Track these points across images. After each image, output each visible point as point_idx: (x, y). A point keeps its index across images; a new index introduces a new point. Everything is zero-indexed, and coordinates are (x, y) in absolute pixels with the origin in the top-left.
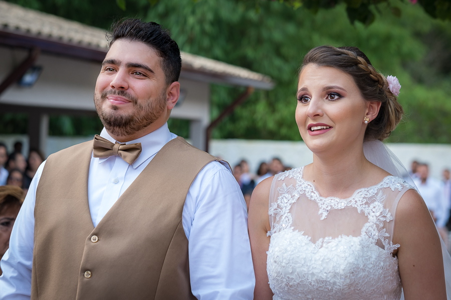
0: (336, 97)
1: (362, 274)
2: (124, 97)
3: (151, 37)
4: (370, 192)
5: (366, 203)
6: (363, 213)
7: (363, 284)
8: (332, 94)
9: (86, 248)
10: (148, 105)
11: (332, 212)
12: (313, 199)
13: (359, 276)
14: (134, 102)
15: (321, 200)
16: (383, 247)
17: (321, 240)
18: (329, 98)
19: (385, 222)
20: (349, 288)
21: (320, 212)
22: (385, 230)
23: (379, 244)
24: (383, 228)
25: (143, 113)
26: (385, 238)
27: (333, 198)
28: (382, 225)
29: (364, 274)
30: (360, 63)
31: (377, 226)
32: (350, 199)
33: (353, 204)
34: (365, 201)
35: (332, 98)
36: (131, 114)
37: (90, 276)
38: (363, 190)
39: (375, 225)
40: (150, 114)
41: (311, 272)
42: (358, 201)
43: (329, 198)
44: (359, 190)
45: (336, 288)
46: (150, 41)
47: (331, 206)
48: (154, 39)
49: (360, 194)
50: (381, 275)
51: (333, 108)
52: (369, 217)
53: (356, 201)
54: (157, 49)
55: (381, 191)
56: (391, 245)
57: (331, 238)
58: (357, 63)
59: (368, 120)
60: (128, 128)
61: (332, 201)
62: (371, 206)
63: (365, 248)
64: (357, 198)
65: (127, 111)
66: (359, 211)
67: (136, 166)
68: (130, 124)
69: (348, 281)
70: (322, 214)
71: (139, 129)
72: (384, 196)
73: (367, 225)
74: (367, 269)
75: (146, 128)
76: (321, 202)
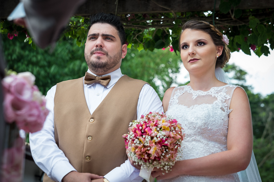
0: (203, 44)
1: (211, 119)
2: (102, 52)
3: (112, 20)
4: (219, 88)
5: (217, 93)
6: (215, 97)
7: (212, 125)
8: (200, 43)
9: (88, 126)
10: (114, 56)
11: (199, 97)
12: (190, 93)
13: (210, 120)
14: (106, 54)
15: (194, 92)
16: (224, 111)
17: (192, 106)
18: (199, 45)
19: (226, 100)
20: (204, 126)
21: (193, 97)
22: (225, 103)
23: (222, 109)
24: (225, 102)
25: (112, 60)
26: (225, 107)
27: (200, 91)
28: (224, 101)
29: (212, 119)
30: (212, 27)
31: (222, 101)
32: (209, 91)
33: (210, 93)
34: (216, 92)
35: (200, 45)
36: (106, 61)
37: (91, 139)
38: (215, 87)
39: (220, 101)
40: (115, 61)
41: (186, 119)
42: (213, 92)
43: (198, 91)
44: (214, 88)
45: (198, 126)
46: (112, 23)
47: (199, 94)
48: (114, 21)
49: (214, 89)
50: (222, 123)
51: (201, 50)
52: (218, 98)
53: (212, 92)
54: (115, 26)
55: (225, 88)
56: (228, 110)
57: (197, 105)
58: (210, 28)
59: (218, 55)
60: (105, 69)
61: (200, 92)
62: (219, 94)
63: (214, 109)
64: (213, 91)
65: (104, 60)
66: (213, 96)
67: (108, 87)
68: (106, 67)
69: (204, 121)
70: (194, 97)
71: (110, 69)
72: (227, 90)
73: (217, 101)
74: (214, 117)
75: (113, 68)
76: (194, 93)
